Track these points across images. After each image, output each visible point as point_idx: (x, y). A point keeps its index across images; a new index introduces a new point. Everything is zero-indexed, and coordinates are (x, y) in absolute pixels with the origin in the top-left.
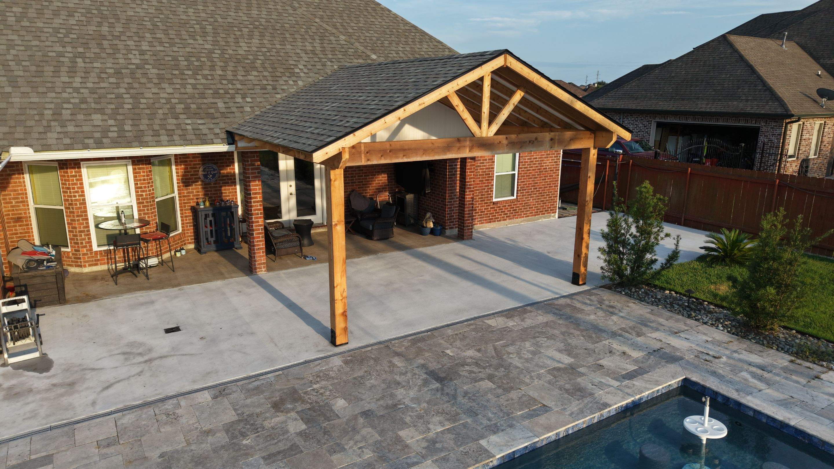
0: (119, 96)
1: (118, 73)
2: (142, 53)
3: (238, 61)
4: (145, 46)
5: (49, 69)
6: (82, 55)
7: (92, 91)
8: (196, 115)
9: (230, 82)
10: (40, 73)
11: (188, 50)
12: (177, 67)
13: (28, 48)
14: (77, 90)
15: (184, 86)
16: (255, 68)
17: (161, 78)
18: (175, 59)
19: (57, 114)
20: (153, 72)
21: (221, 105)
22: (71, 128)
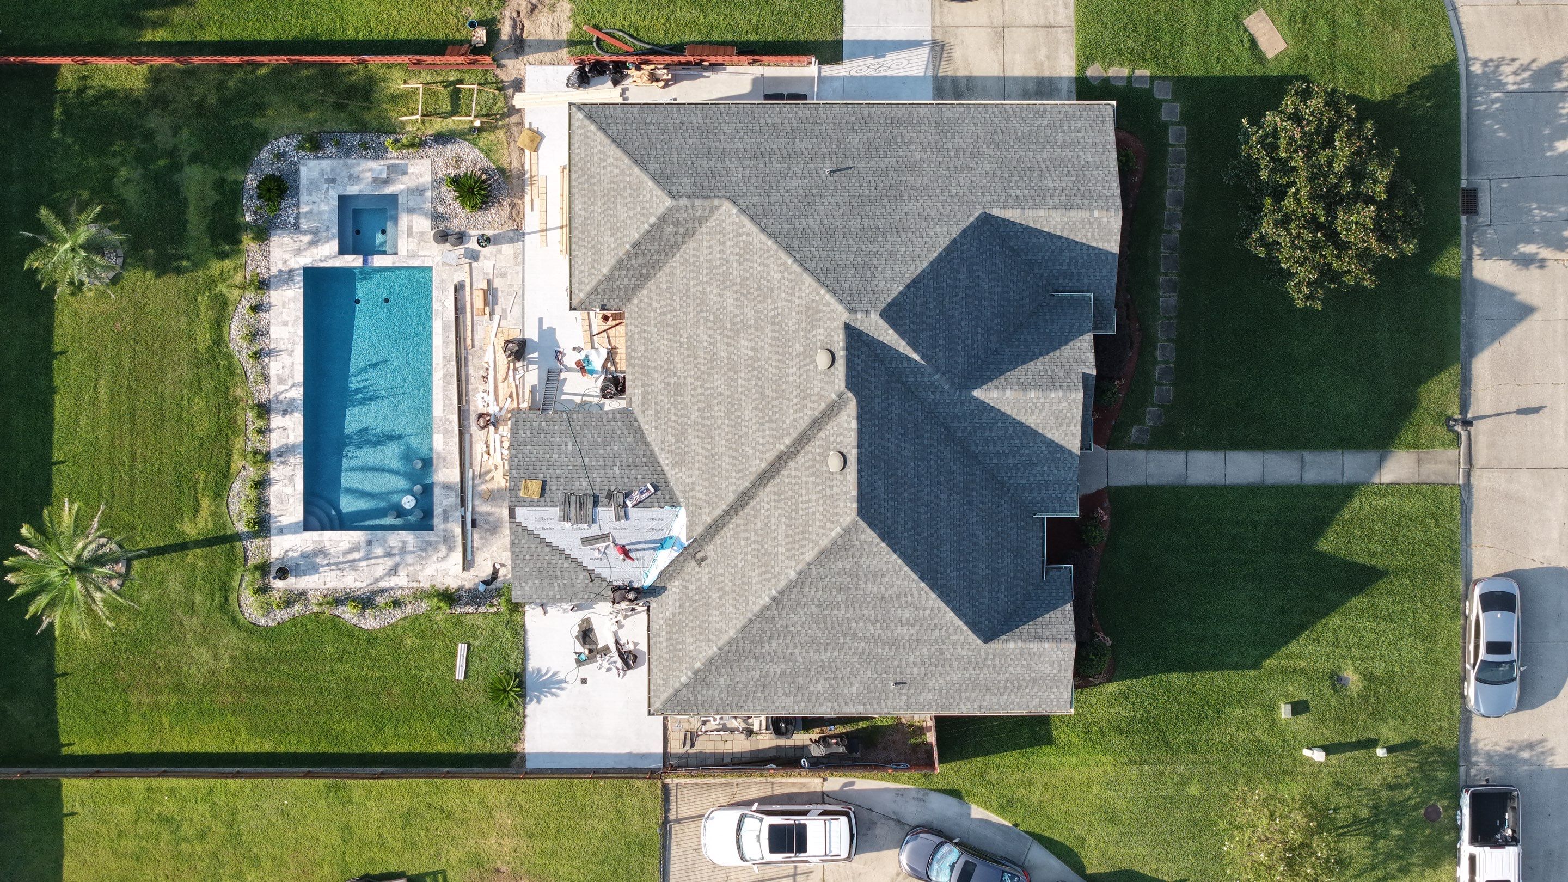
0: (655, 361)
1: (671, 363)
2: (685, 378)
3: (683, 433)
4: (689, 380)
5: (671, 330)
6: (681, 346)
7: (658, 348)
8: (644, 397)
9: (666, 423)
10: (668, 325)
11: (689, 404)
12: (676, 394)
13: (685, 321)
14: (658, 341)
15: (662, 395)
16: (678, 441)
17: (668, 384)
18: (681, 395)
19: (645, 331)
20: (673, 380)
21: (650, 412)
22: (636, 336)
